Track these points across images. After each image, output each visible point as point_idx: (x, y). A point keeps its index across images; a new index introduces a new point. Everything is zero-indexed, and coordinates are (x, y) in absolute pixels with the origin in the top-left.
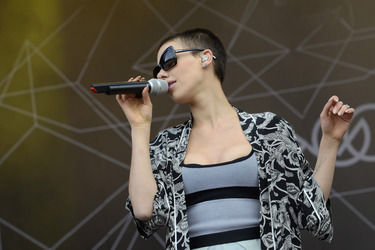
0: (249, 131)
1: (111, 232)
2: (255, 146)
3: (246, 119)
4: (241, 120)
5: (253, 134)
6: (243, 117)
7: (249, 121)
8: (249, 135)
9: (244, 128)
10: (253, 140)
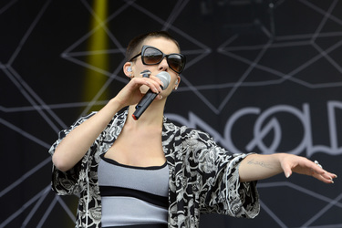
0: (167, 143)
1: (26, 205)
2: (169, 159)
3: (169, 130)
4: (164, 130)
5: (170, 147)
6: (167, 128)
7: (171, 133)
8: (166, 146)
9: (164, 139)
10: (169, 152)
